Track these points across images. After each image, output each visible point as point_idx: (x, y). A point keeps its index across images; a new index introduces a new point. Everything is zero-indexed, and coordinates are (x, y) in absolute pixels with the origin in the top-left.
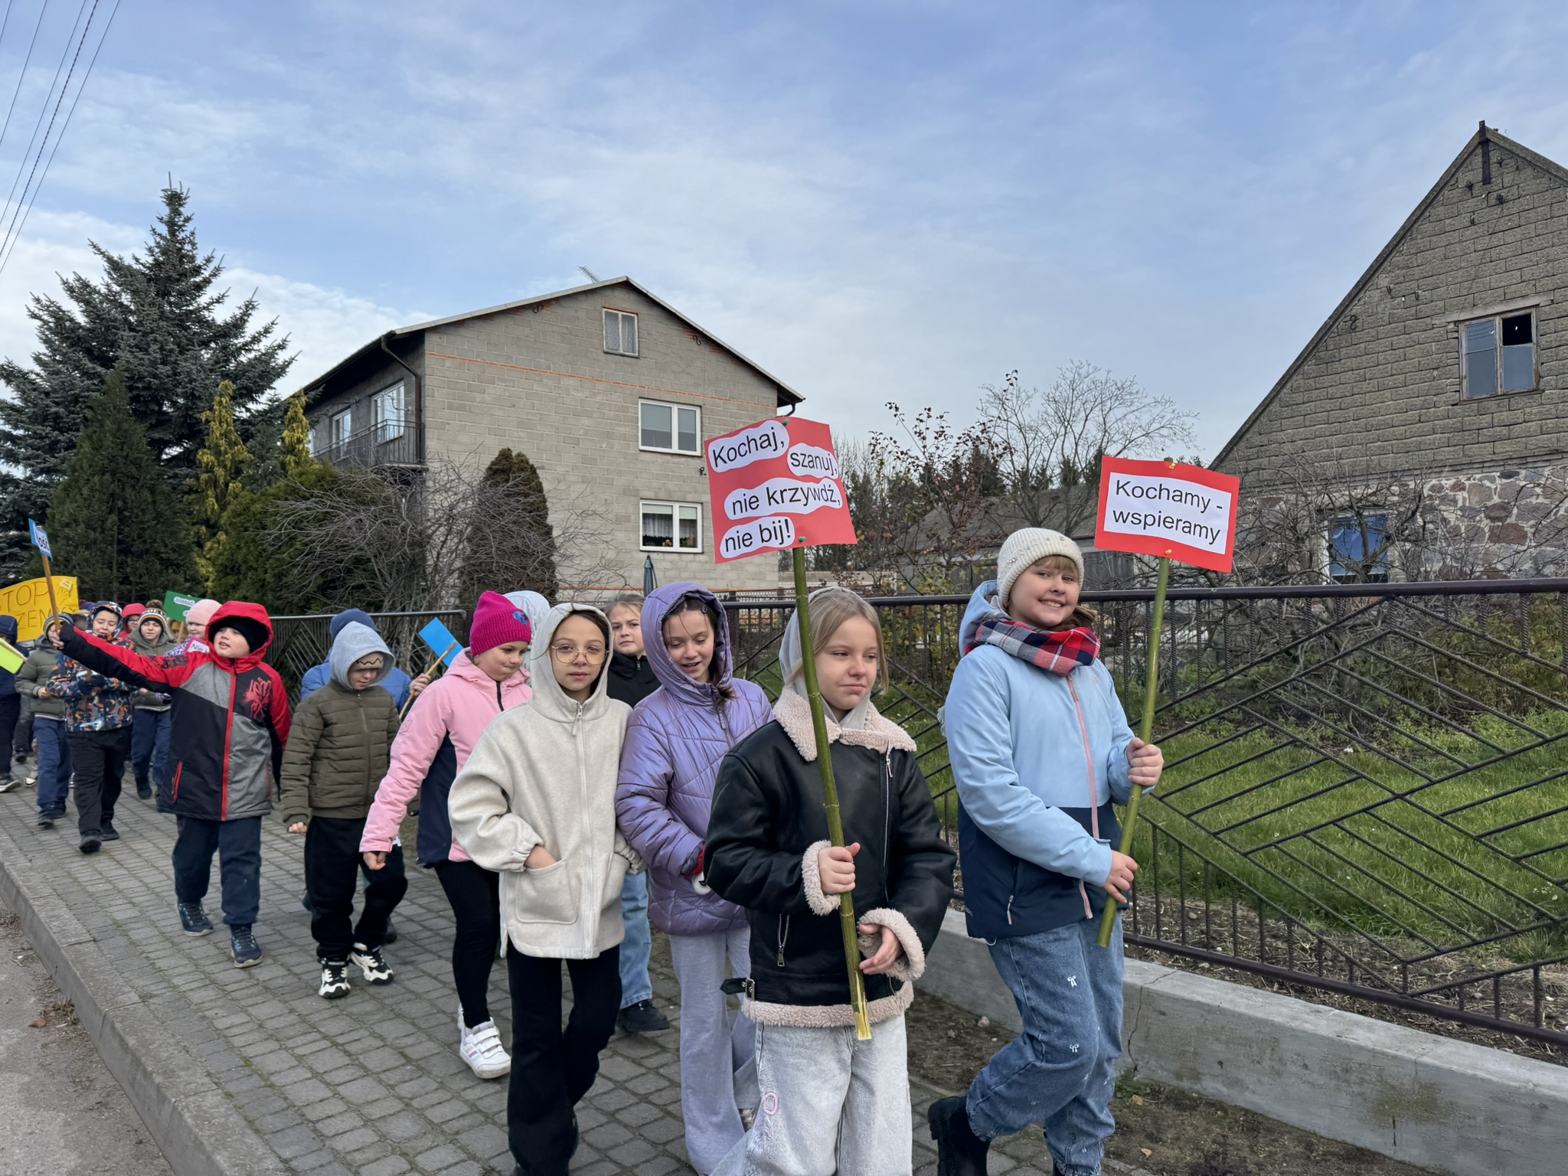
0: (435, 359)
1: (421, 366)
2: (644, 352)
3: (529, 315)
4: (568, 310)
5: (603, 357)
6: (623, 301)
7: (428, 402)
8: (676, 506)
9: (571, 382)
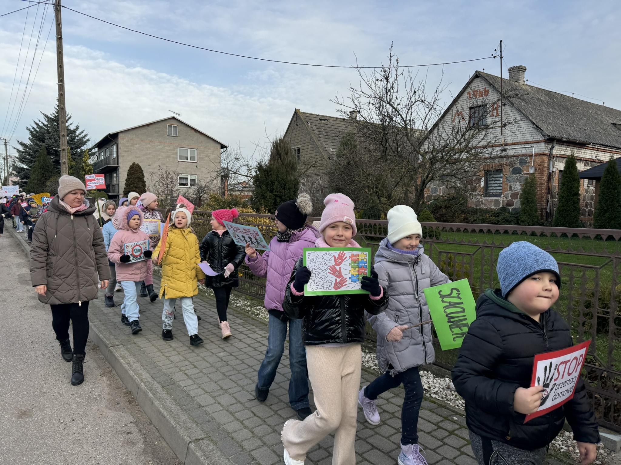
0: (121, 140)
1: (118, 141)
2: (179, 135)
3: (147, 128)
4: (157, 125)
5: (167, 137)
6: (174, 123)
7: (119, 150)
8: (189, 176)
9: (158, 144)
